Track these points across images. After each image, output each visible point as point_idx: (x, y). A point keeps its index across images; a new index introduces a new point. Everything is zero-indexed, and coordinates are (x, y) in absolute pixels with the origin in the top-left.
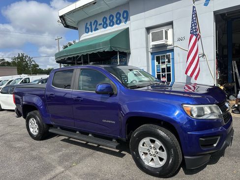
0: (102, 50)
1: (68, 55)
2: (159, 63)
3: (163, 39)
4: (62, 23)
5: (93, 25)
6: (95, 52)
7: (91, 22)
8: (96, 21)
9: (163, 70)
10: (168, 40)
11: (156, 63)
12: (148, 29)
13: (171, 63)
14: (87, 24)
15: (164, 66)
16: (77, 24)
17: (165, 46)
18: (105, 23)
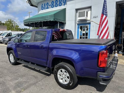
0: (49, 20)
1: (30, 22)
2: (82, 30)
3: (85, 17)
4: (29, 3)
5: (46, 5)
6: (45, 21)
7: (45, 4)
8: (48, 3)
9: (84, 34)
10: (88, 17)
11: (80, 30)
12: (77, 10)
13: (88, 31)
14: (43, 4)
15: (84, 32)
16: (37, 5)
17: (85, 20)
18: (53, 5)
